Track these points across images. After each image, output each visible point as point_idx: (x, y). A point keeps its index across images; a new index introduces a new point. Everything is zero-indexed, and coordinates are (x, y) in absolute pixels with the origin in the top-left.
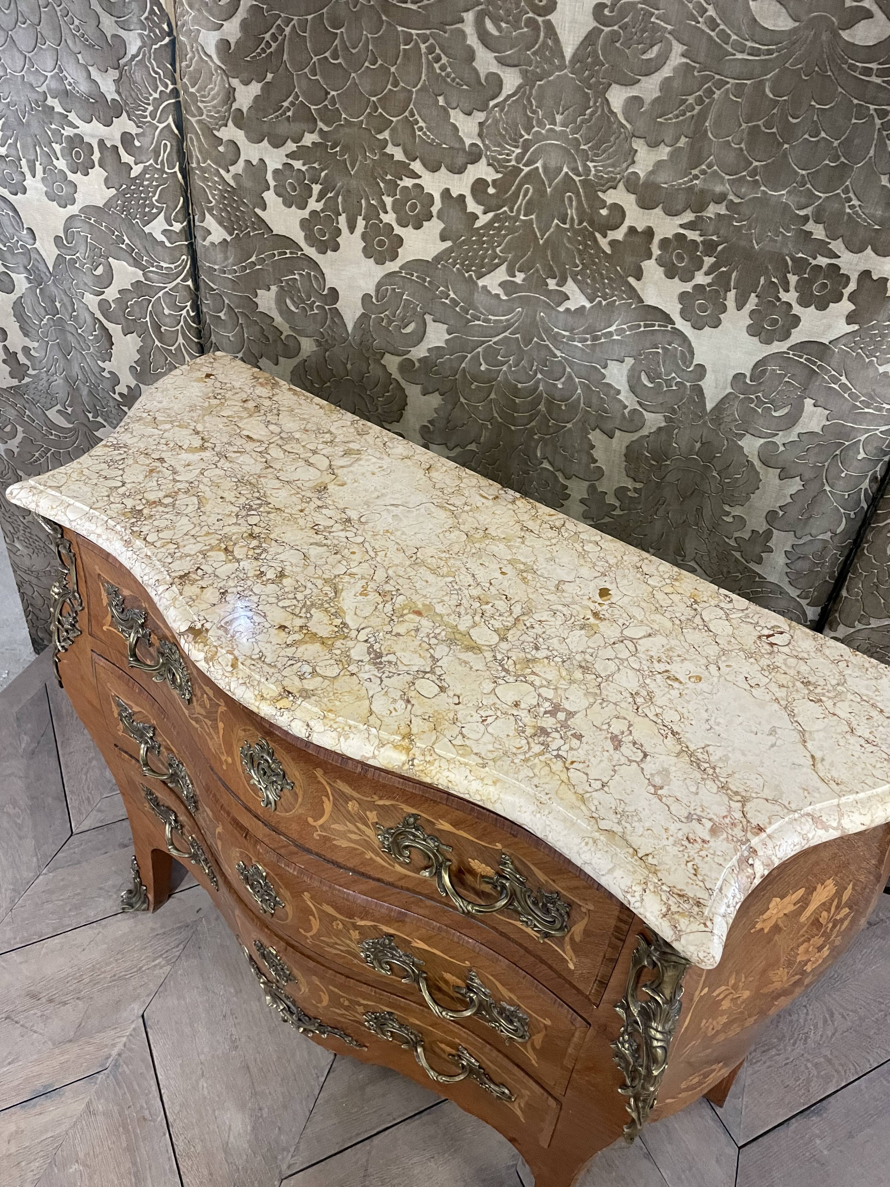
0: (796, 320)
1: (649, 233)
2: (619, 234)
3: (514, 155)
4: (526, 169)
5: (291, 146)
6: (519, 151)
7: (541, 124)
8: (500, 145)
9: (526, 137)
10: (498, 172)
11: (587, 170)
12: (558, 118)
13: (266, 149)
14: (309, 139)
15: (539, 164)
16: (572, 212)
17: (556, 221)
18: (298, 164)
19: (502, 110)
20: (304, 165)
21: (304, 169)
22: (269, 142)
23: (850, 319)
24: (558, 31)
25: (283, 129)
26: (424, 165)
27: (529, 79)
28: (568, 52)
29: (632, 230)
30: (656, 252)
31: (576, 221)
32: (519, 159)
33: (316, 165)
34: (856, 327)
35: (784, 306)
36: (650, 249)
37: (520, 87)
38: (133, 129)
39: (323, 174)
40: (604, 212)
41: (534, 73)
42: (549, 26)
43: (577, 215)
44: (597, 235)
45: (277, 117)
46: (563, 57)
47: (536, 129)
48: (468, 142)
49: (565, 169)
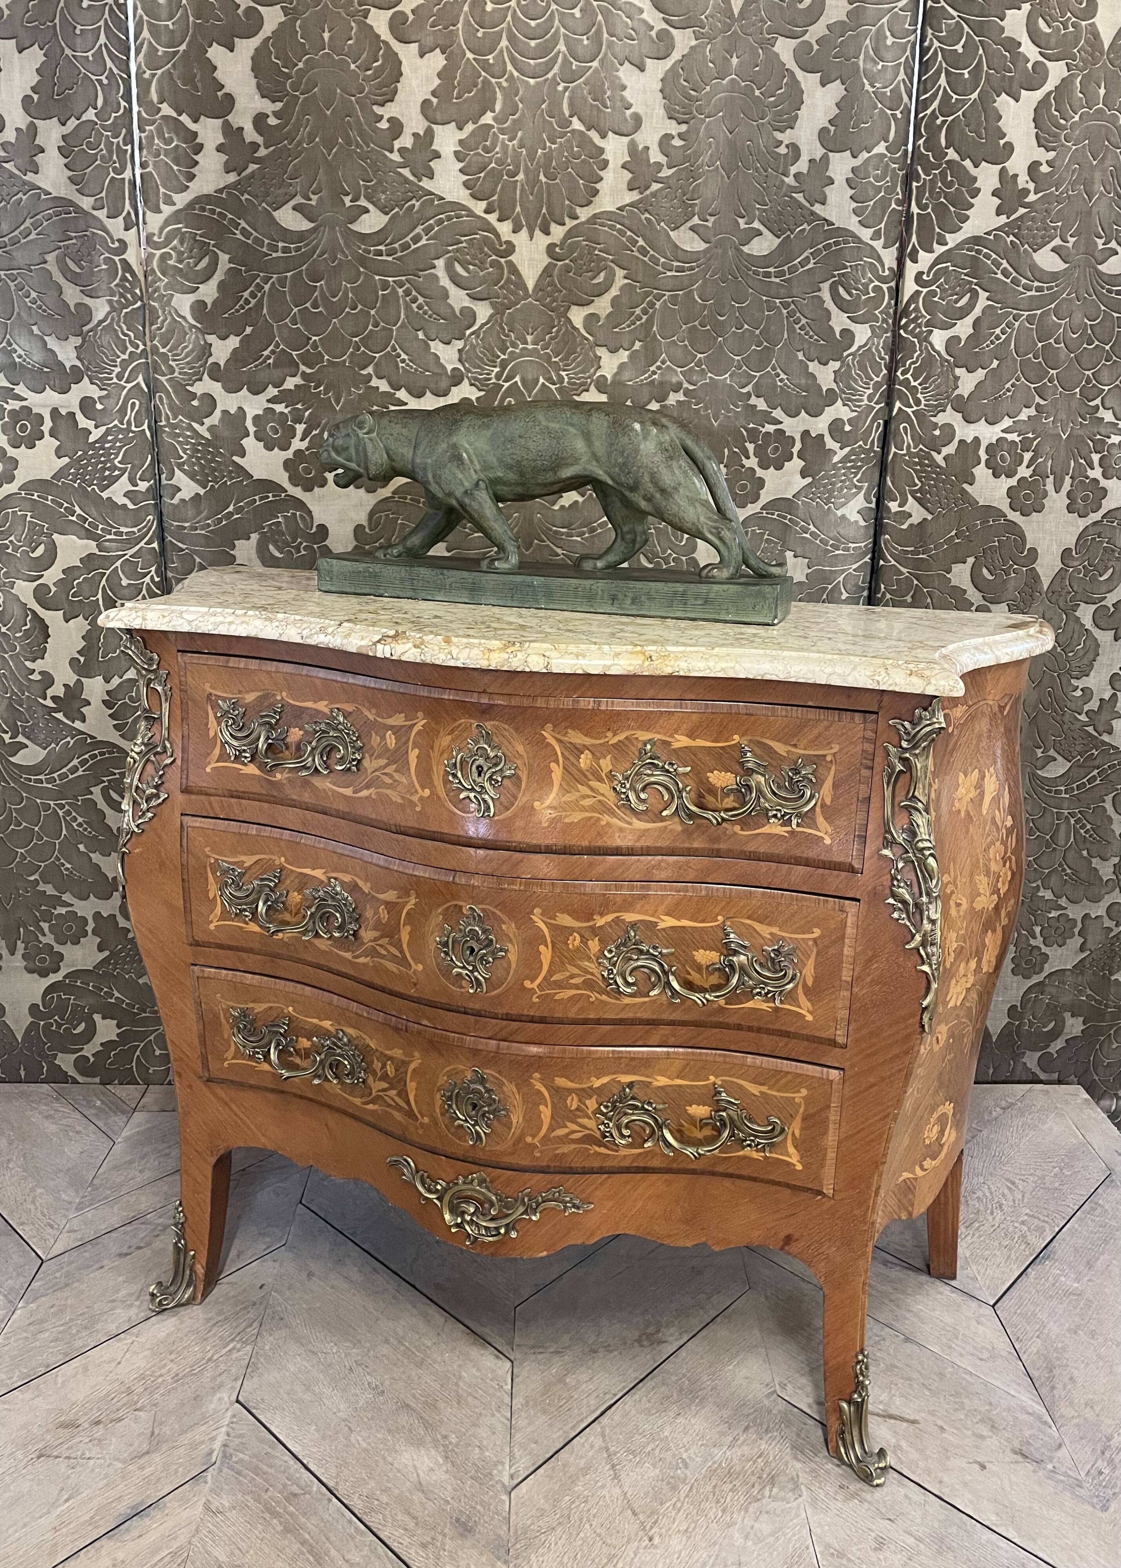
0: (761, 483)
3: (494, 374)
4: (507, 385)
5: (272, 391)
6: (497, 370)
7: (514, 345)
8: (479, 367)
9: (503, 357)
10: (480, 390)
11: (561, 380)
12: (529, 338)
13: (245, 397)
14: (291, 383)
15: (517, 379)
18: (280, 408)
19: (478, 337)
20: (286, 407)
21: (286, 411)
22: (249, 390)
23: (804, 474)
24: (520, 268)
25: (263, 376)
26: (410, 393)
27: (499, 310)
28: (530, 285)
32: (498, 376)
33: (299, 406)
34: (810, 480)
35: (749, 472)
37: (492, 316)
38: (94, 392)
39: (307, 414)
41: (502, 304)
42: (511, 264)
45: (256, 366)
46: (526, 289)
47: (511, 349)
48: (449, 368)
49: (542, 380)
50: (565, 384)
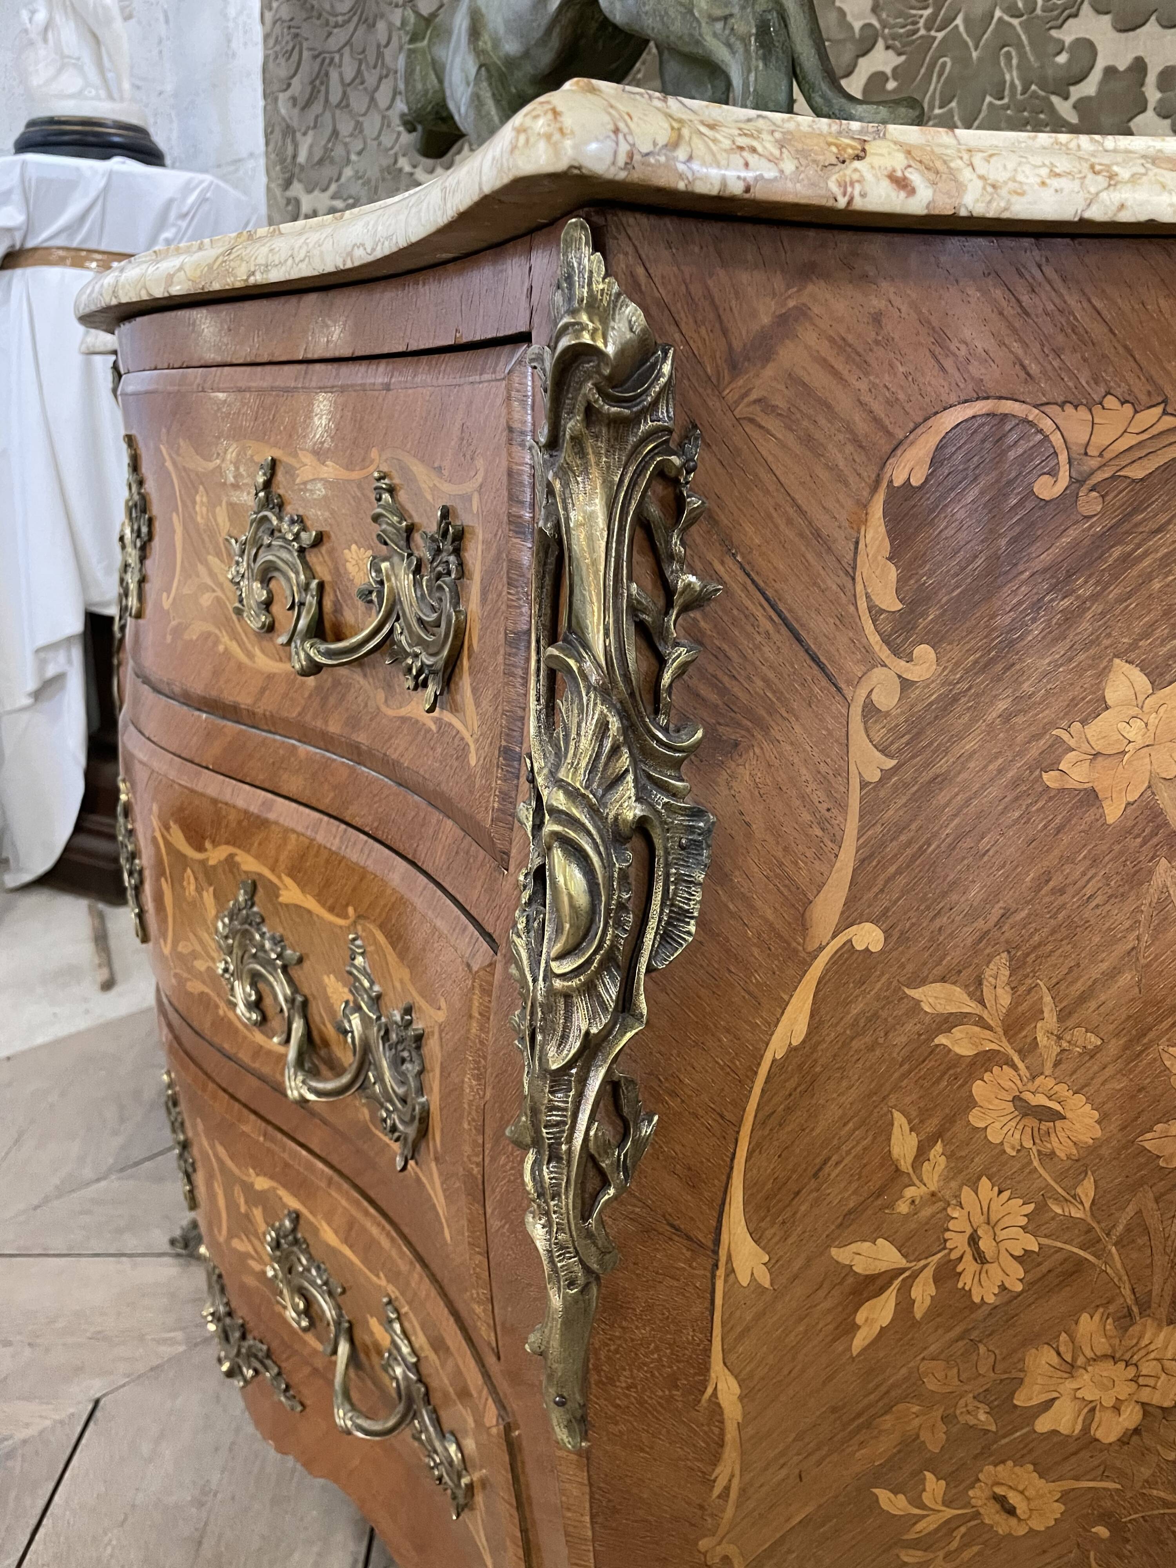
1: (1139, 66)
2: (1089, 87)
3: (922, 21)
4: (940, 35)
6: (929, 12)
8: (901, 14)
10: (900, 54)
15: (959, 21)
16: (1012, 77)
17: (988, 99)
29: (1110, 71)
30: (1153, 95)
31: (1019, 88)
32: (929, 24)
36: (1143, 93)
40: (1062, 59)
43: (1020, 78)
44: (1055, 99)
48: (857, 25)
49: (998, 13)
50: (1039, 11)
